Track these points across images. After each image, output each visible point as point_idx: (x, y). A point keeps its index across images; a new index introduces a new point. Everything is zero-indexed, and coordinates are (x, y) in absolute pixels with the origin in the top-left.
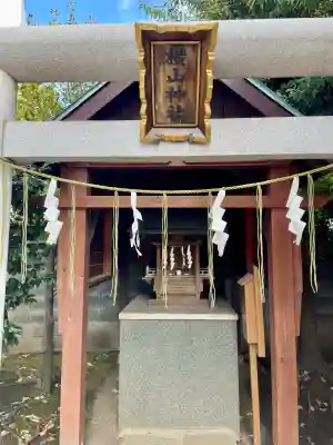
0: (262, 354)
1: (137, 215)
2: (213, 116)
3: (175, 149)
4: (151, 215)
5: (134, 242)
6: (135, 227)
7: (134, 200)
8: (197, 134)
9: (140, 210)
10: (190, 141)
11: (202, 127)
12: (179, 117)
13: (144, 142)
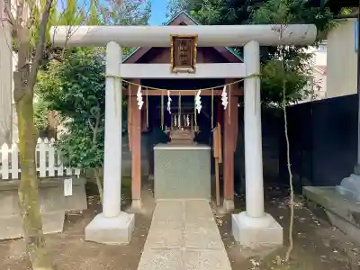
0: (220, 161)
1: (170, 99)
2: (197, 62)
3: (183, 74)
4: (175, 98)
5: (169, 109)
6: (169, 103)
7: (169, 93)
8: (191, 69)
9: (171, 97)
10: (189, 72)
11: (193, 68)
12: (185, 64)
13: (172, 72)
